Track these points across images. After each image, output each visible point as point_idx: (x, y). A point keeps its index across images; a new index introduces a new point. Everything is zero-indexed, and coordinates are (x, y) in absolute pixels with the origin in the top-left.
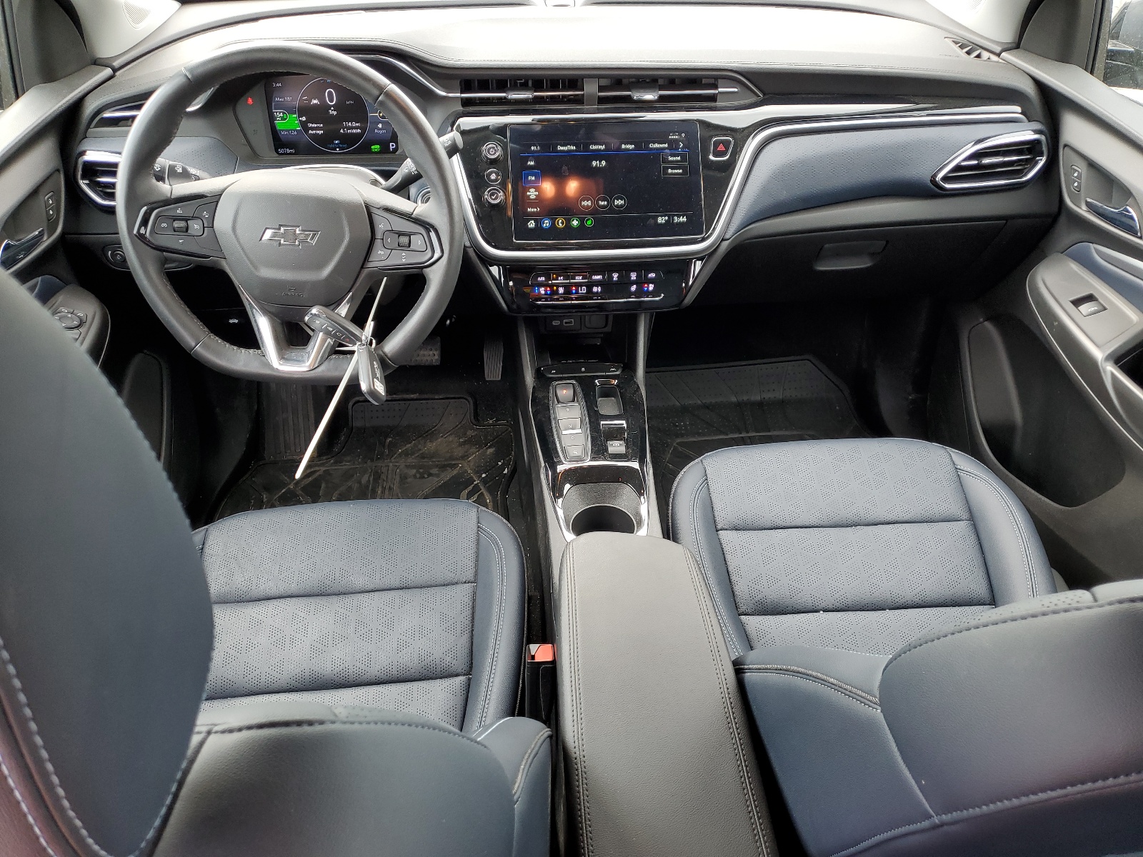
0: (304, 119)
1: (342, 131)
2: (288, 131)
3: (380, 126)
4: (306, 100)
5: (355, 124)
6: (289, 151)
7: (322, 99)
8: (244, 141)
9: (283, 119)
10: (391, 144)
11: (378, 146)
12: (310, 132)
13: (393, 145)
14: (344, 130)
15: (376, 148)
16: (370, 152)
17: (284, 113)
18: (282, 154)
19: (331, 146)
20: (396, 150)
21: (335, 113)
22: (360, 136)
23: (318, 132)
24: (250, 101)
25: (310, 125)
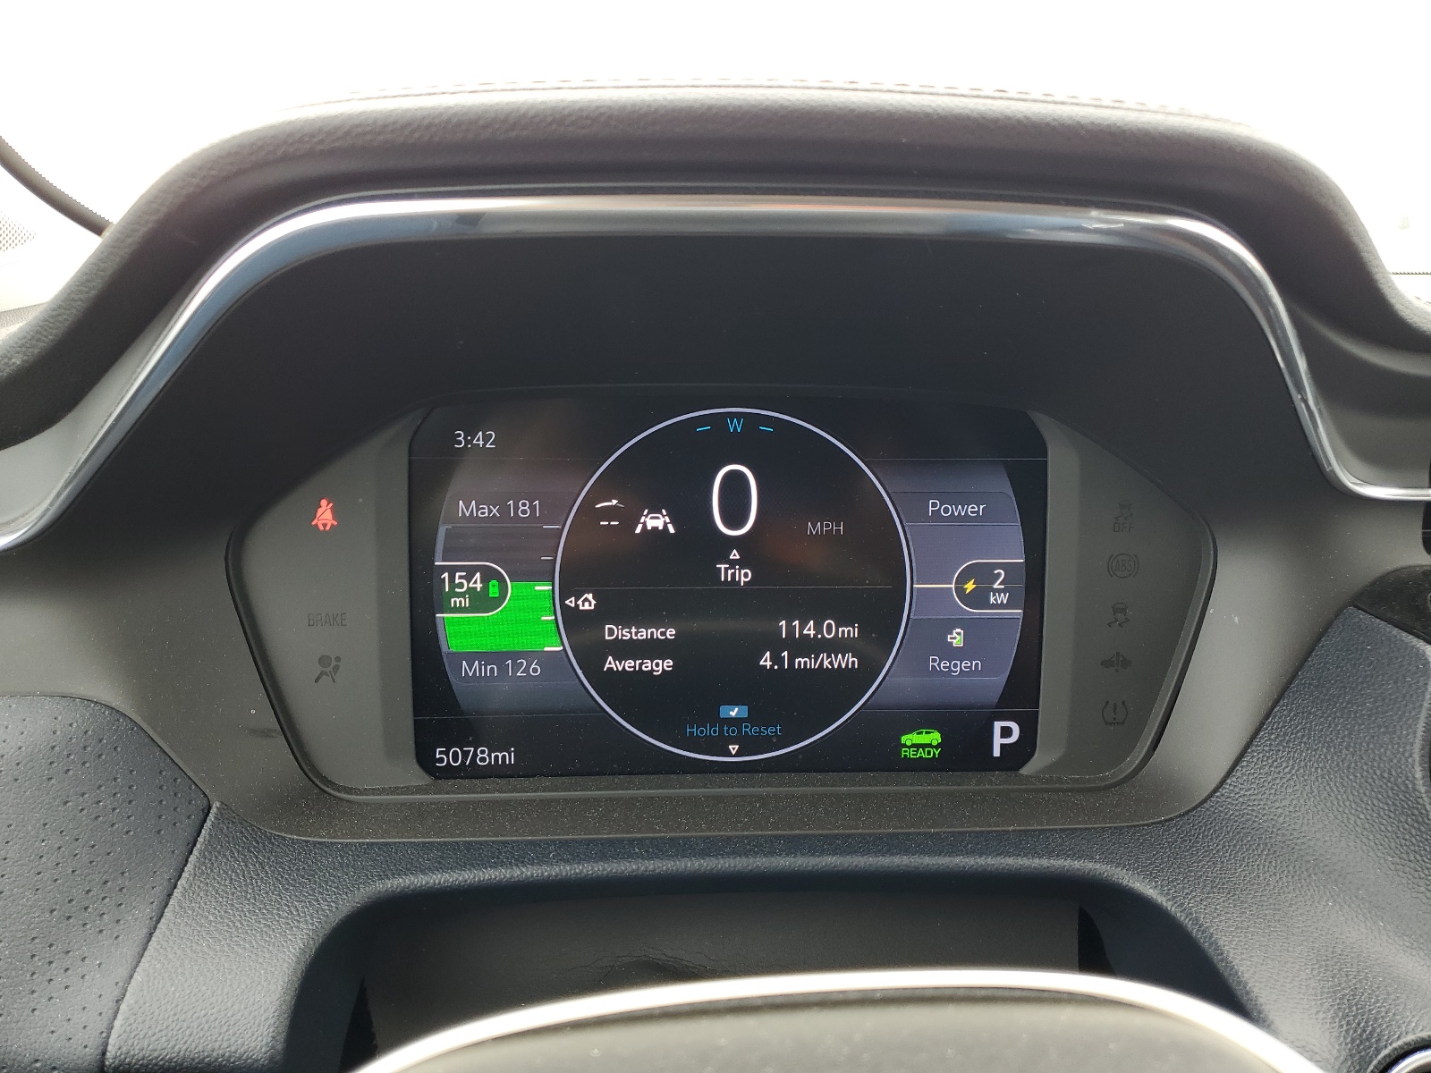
0: (588, 603)
1: (766, 661)
2: (497, 657)
3: (957, 638)
4: (609, 513)
5: (832, 629)
6: (485, 756)
7: (691, 513)
8: (259, 711)
9: (481, 602)
10: (998, 725)
11: (935, 737)
12: (611, 663)
13: (1006, 732)
14: (776, 659)
15: (923, 740)
16: (892, 762)
17: (488, 575)
18: (449, 773)
19: (710, 731)
20: (1018, 755)
21: (744, 576)
22: (853, 682)
23: (648, 665)
24: (325, 515)
25: (615, 632)
